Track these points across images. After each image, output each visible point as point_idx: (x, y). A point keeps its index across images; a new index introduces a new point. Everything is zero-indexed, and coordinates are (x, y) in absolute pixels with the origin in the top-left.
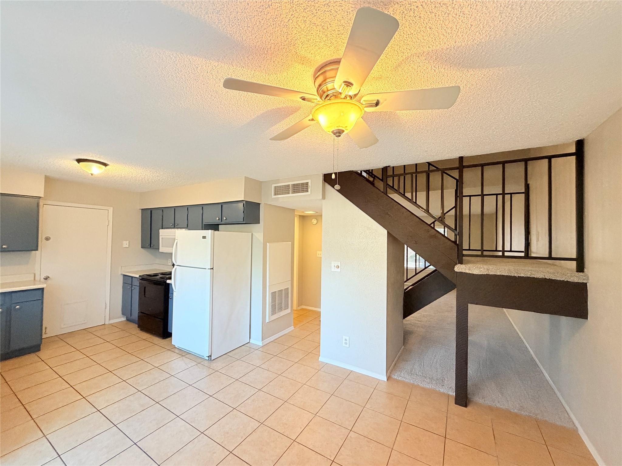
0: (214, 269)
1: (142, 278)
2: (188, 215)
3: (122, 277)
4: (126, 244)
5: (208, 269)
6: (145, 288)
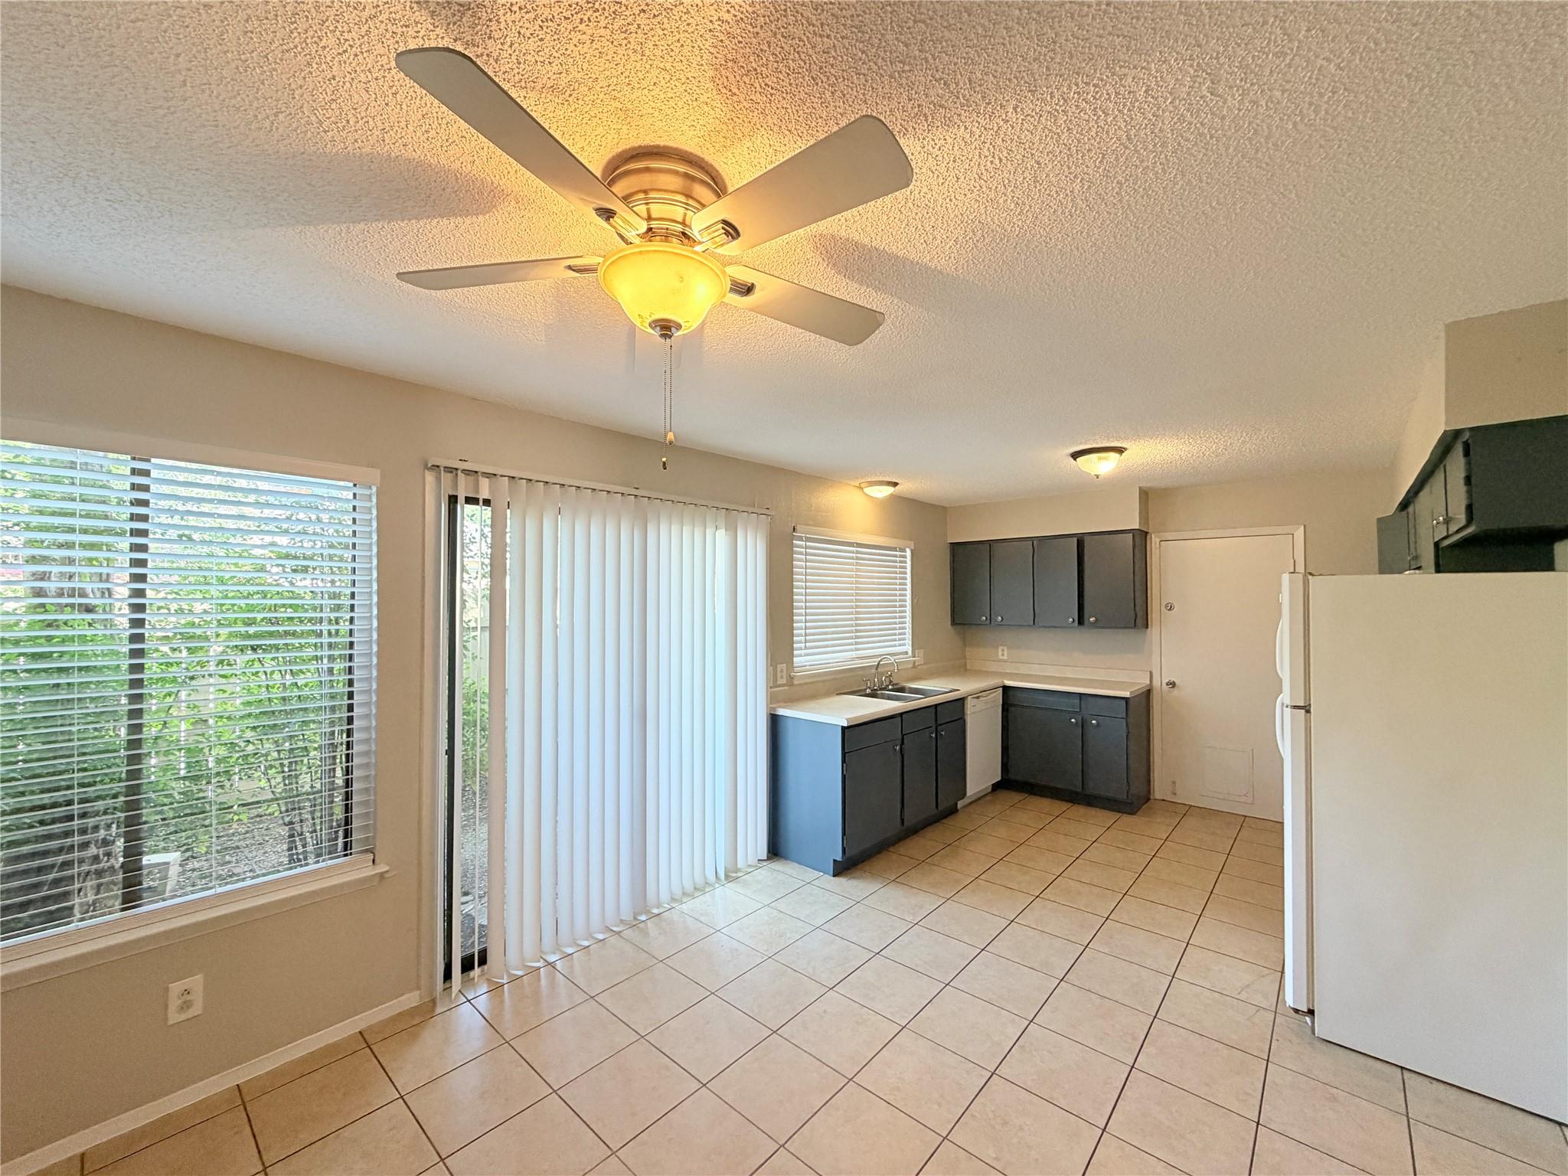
0: (1311, 710)
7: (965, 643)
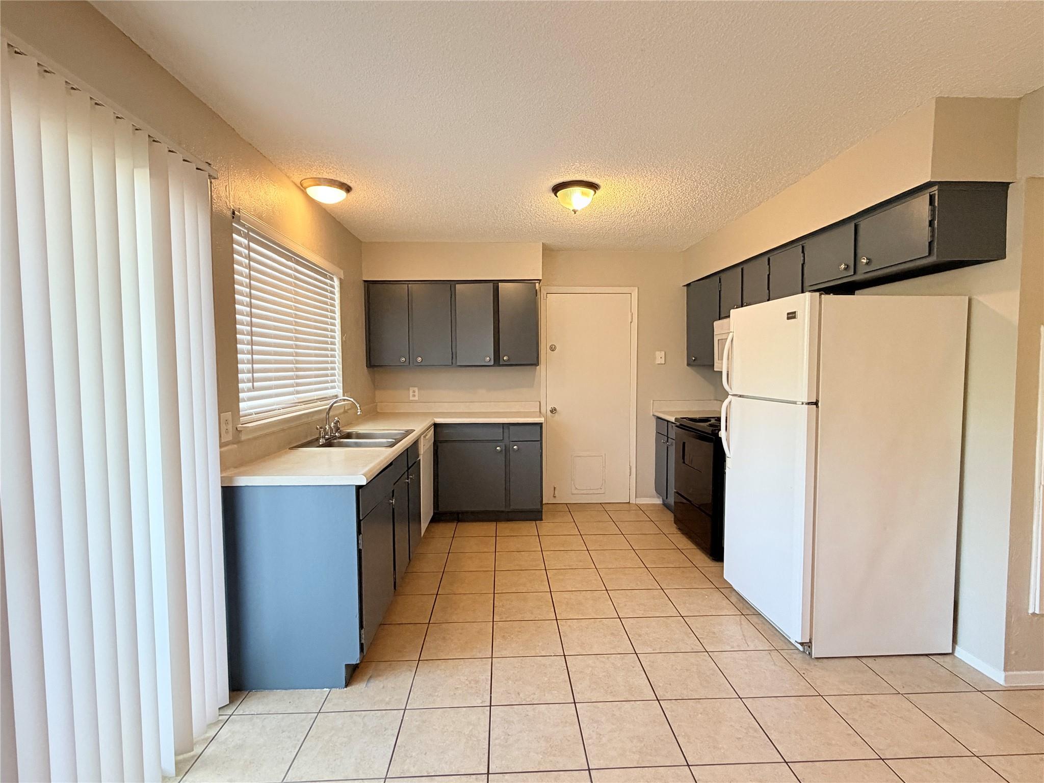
0: (819, 404)
1: (681, 425)
2: (771, 276)
3: (654, 421)
4: (660, 357)
5: (803, 404)
6: (684, 444)
7: (375, 385)
